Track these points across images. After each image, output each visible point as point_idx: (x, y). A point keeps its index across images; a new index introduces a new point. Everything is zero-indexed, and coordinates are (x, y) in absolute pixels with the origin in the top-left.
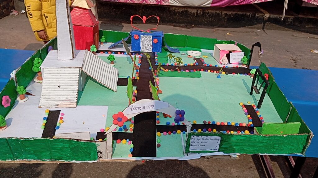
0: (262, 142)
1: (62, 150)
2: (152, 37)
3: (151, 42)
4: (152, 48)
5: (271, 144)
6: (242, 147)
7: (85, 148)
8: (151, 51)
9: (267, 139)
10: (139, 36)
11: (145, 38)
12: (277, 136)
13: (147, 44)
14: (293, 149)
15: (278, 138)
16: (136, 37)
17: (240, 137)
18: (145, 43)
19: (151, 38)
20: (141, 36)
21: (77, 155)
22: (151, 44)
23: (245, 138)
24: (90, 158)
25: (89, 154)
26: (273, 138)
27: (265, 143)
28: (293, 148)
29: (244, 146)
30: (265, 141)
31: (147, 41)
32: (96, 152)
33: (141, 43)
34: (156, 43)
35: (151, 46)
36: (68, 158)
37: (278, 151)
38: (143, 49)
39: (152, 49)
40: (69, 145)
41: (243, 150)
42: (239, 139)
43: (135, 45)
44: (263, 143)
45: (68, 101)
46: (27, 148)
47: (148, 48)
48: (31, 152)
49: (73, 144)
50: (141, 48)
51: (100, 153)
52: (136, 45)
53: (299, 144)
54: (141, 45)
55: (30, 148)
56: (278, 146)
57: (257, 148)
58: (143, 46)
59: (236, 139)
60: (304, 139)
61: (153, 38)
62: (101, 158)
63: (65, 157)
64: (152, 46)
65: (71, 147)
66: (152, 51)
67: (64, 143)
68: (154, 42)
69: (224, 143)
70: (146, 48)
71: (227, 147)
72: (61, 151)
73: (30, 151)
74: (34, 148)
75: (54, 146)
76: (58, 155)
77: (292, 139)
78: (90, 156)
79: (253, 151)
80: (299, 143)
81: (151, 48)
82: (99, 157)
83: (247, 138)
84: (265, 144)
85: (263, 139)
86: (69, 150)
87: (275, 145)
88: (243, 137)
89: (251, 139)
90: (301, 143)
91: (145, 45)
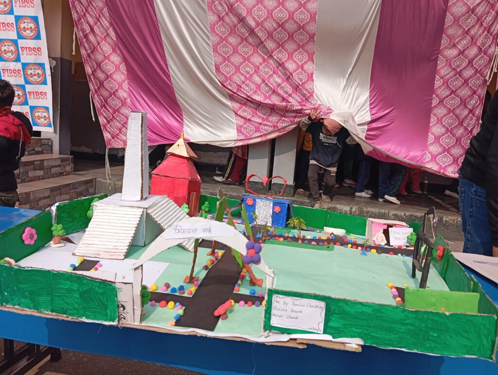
0: (405, 322)
1: (68, 295)
2: (273, 202)
3: (271, 210)
5: (423, 329)
6: (367, 330)
7: (101, 294)
8: (270, 225)
9: (414, 316)
10: (254, 200)
11: (262, 203)
12: (431, 313)
13: (264, 213)
14: (471, 347)
15: (436, 318)
16: (250, 202)
17: (360, 306)
18: (262, 211)
19: (272, 205)
20: (257, 200)
21: (88, 306)
22: (271, 214)
23: (371, 309)
24: (107, 315)
25: (106, 307)
26: (426, 316)
27: (411, 324)
28: (469, 344)
29: (369, 326)
30: (410, 322)
31: (265, 208)
32: (116, 305)
33: (256, 211)
34: (277, 212)
35: (270, 217)
36: (75, 312)
37: (439, 346)
38: (259, 220)
40: (78, 285)
41: (369, 337)
42: (360, 311)
44: (407, 324)
45: (114, 251)
46: (21, 285)
47: (265, 220)
48: (26, 293)
49: (84, 284)
51: (122, 309)
52: (248, 214)
53: (481, 336)
55: (26, 286)
56: (439, 337)
57: (397, 336)
58: (259, 216)
59: (354, 310)
60: (488, 326)
61: (275, 204)
62: (125, 319)
63: (71, 310)
64: (273, 217)
65: (81, 290)
66: (272, 225)
67: (71, 282)
68: (274, 210)
69: (332, 316)
70: (263, 220)
71: (339, 327)
72: (67, 297)
73: (24, 292)
74: (30, 287)
75: (58, 286)
76: (61, 304)
77: (464, 322)
78: (107, 312)
79: (390, 340)
80: (481, 334)
81: (271, 220)
82: (122, 316)
83: (374, 310)
84: (411, 328)
85: (406, 316)
86: (78, 296)
87: (431, 333)
88: (367, 308)
89: (382, 312)
90: (485, 333)
91: (262, 215)
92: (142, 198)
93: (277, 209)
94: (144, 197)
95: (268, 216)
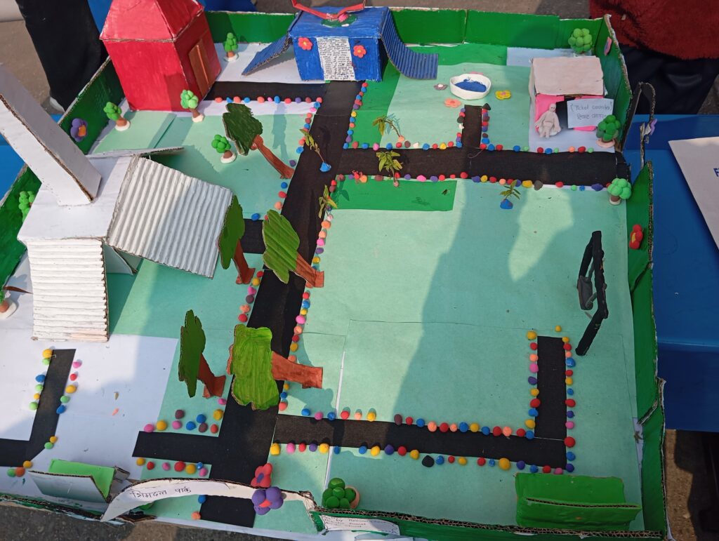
2: (349, 42)
3: (349, 54)
4: (355, 70)
8: (353, 79)
10: (313, 41)
11: (328, 43)
13: (337, 60)
16: (305, 43)
18: (332, 58)
19: (347, 44)
20: (318, 39)
22: (351, 59)
31: (337, 51)
33: (322, 57)
34: (361, 56)
35: (350, 66)
38: (330, 73)
39: (353, 71)
43: (307, 66)
45: (88, 326)
47: (342, 71)
50: (325, 70)
52: (309, 64)
54: (323, 64)
58: (328, 66)
61: (354, 43)
64: (354, 65)
66: (356, 78)
68: (354, 53)
70: (338, 72)
81: (352, 69)
91: (334, 64)
92: (92, 199)
93: (359, 51)
94: (94, 195)
95: (346, 63)
